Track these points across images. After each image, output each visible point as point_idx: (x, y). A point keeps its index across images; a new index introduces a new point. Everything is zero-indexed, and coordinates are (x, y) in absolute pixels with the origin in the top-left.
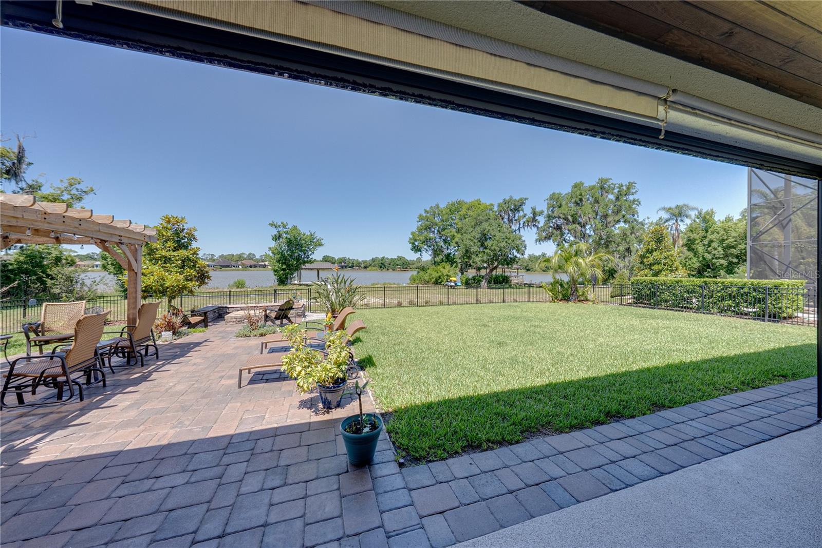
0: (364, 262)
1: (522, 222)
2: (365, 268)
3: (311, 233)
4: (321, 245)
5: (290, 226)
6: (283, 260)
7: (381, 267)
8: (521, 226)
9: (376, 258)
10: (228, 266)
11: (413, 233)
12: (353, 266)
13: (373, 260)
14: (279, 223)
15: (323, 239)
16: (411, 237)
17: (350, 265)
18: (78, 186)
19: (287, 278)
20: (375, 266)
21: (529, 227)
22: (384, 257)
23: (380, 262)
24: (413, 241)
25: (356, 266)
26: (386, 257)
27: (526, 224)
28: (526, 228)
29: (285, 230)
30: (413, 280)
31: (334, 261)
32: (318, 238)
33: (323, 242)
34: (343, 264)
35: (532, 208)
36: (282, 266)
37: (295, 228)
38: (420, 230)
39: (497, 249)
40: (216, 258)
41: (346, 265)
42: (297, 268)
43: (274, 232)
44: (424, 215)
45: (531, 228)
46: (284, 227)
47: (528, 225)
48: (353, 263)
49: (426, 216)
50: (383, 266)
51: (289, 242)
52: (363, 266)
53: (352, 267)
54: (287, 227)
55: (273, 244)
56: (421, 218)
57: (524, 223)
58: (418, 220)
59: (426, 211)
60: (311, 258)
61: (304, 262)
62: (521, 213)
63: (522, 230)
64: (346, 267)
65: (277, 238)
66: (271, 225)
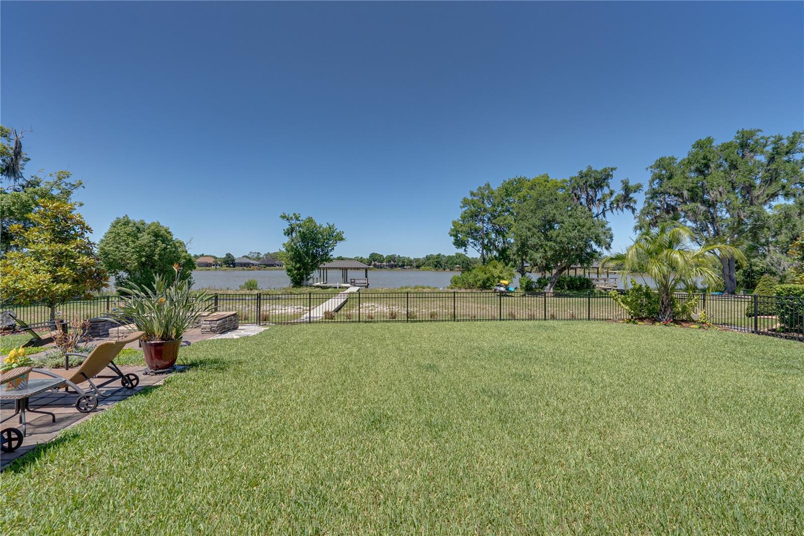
0: (417, 260)
1: (608, 203)
2: (418, 267)
3: (329, 226)
4: (342, 239)
5: (303, 217)
6: (297, 257)
7: (436, 266)
8: (608, 207)
10: (270, 265)
11: (454, 223)
12: (404, 265)
13: (428, 258)
14: (291, 215)
15: (343, 233)
16: (453, 227)
17: (400, 264)
18: (67, 180)
19: (303, 279)
20: (429, 265)
21: (619, 210)
22: (439, 255)
23: (435, 260)
24: (455, 233)
25: (407, 265)
26: (442, 254)
27: (615, 205)
28: (614, 210)
29: (298, 222)
30: (455, 281)
31: (382, 259)
32: (338, 231)
33: (344, 236)
34: (392, 263)
35: (622, 181)
36: (296, 264)
37: (310, 220)
38: (463, 218)
41: (396, 263)
42: (314, 266)
43: (286, 225)
44: (470, 199)
45: (622, 210)
46: (297, 219)
47: (618, 205)
48: (404, 262)
49: (472, 200)
50: (438, 265)
51: (304, 237)
52: (415, 265)
53: (402, 266)
54: (300, 219)
55: (287, 240)
56: (465, 203)
57: (612, 203)
58: (462, 205)
59: (472, 194)
60: (332, 255)
61: (322, 261)
62: (606, 191)
63: (608, 213)
64: (396, 266)
65: (289, 232)
66: (283, 217)
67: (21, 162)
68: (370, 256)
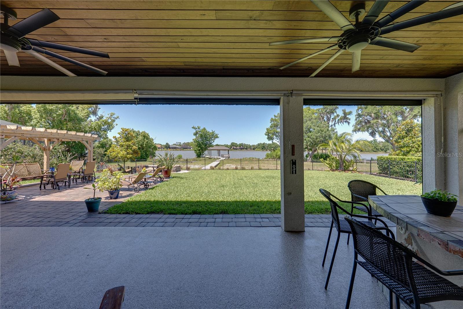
0: (253, 146)
1: (337, 120)
2: (254, 149)
3: (213, 131)
4: (217, 137)
5: (202, 128)
6: (199, 145)
7: (262, 149)
8: (337, 122)
9: (260, 143)
10: (186, 148)
11: (267, 129)
12: (247, 148)
13: (259, 145)
14: (197, 127)
15: (218, 134)
16: (266, 131)
17: (245, 147)
18: (114, 116)
19: (201, 154)
20: (259, 148)
21: (342, 123)
23: (262, 146)
24: (268, 134)
25: (249, 148)
26: (265, 143)
27: (340, 121)
28: (339, 123)
29: (199, 130)
30: (267, 156)
31: (237, 145)
32: (216, 134)
33: (219, 136)
34: (242, 147)
35: (343, 110)
36: (198, 148)
37: (204, 129)
38: (271, 127)
39: (314, 137)
40: (181, 144)
41: (243, 147)
42: (206, 149)
43: (194, 131)
44: (274, 118)
45: (343, 123)
46: (199, 129)
47: (341, 121)
48: (247, 147)
49: (275, 119)
50: (264, 148)
51: (201, 136)
52: (252, 148)
53: (246, 149)
54: (200, 129)
55: (194, 137)
56: (272, 120)
57: (339, 120)
58: (270, 121)
59: (275, 116)
60: (213, 144)
61: (209, 146)
62: (335, 114)
63: (337, 125)
64: (243, 149)
65: (195, 134)
66: (193, 128)
67: (98, 110)
68: (231, 144)
